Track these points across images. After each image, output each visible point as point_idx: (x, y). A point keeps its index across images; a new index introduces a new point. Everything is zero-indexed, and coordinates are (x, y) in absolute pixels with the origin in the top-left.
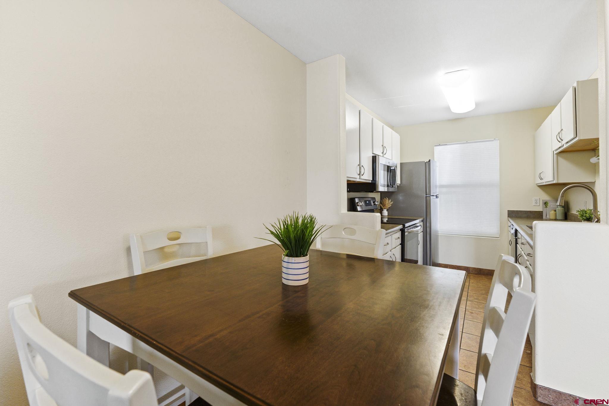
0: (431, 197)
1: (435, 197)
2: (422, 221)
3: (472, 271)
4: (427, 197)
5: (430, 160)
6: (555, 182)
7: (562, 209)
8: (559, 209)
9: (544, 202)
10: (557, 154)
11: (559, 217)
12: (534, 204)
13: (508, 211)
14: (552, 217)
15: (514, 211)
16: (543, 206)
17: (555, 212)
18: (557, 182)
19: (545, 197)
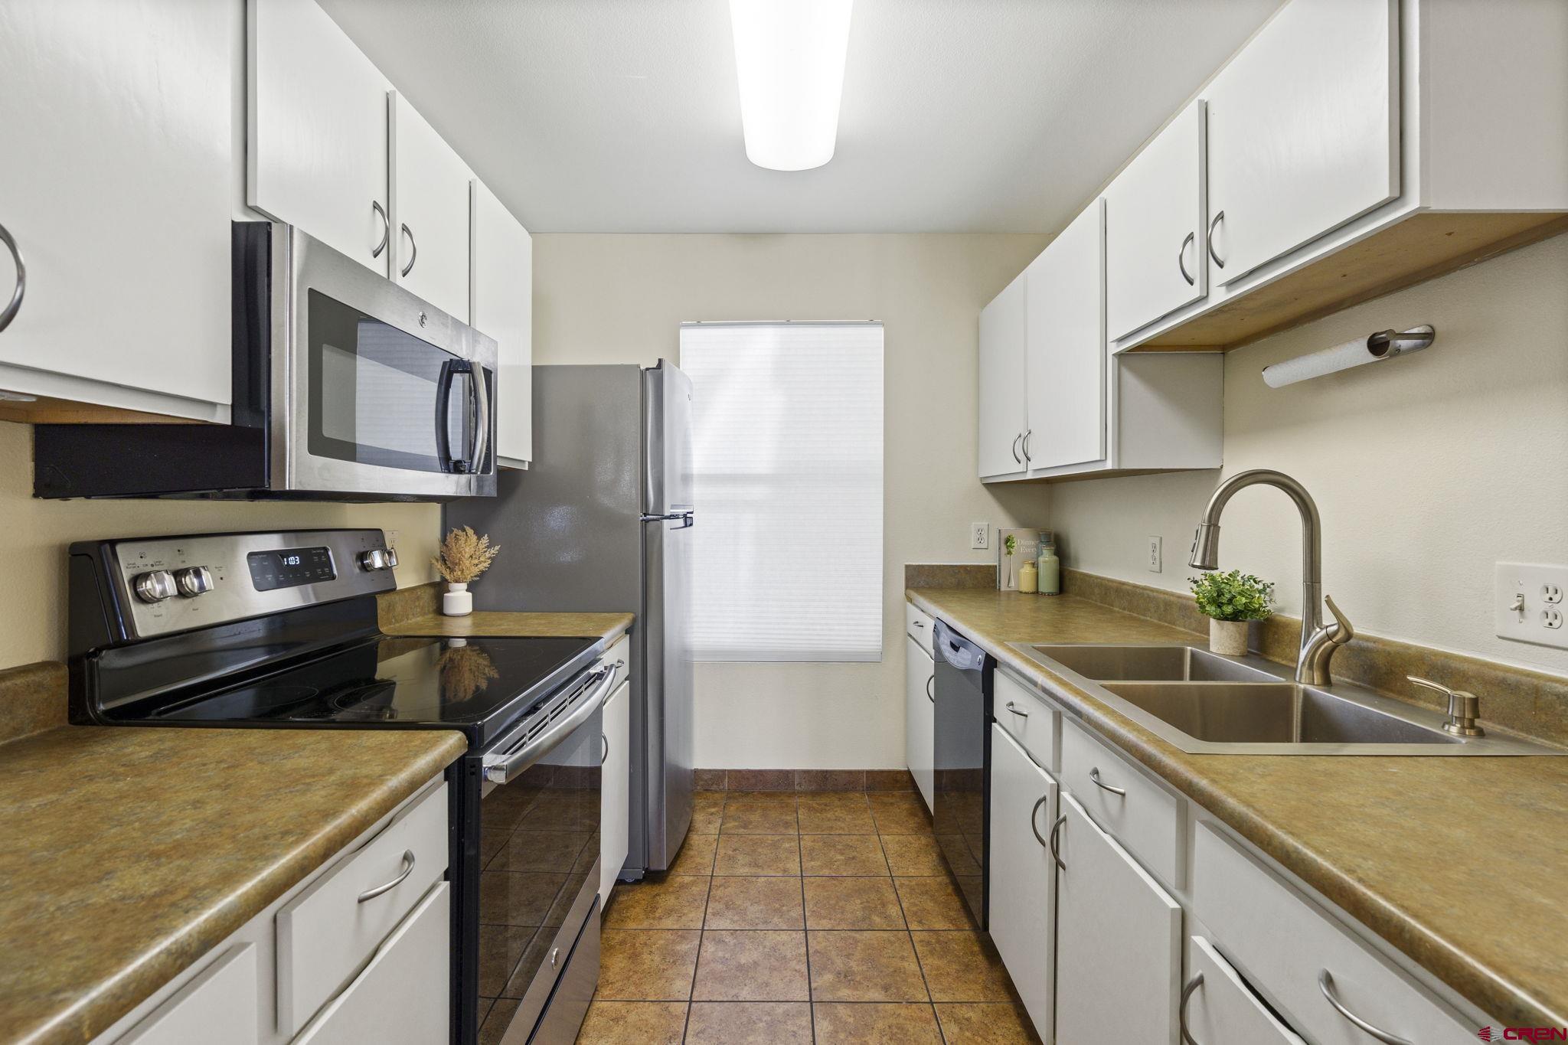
0: (666, 522)
1: (680, 522)
2: (629, 631)
3: (800, 784)
4: (647, 521)
5: (660, 361)
6: (1109, 465)
7: (1055, 558)
8: (1047, 559)
9: (1004, 536)
10: (1120, 356)
11: (1047, 585)
12: (974, 544)
13: (907, 567)
14: (1027, 585)
15: (922, 566)
16: (1000, 549)
17: (1034, 570)
18: (1116, 468)
19: (1001, 521)
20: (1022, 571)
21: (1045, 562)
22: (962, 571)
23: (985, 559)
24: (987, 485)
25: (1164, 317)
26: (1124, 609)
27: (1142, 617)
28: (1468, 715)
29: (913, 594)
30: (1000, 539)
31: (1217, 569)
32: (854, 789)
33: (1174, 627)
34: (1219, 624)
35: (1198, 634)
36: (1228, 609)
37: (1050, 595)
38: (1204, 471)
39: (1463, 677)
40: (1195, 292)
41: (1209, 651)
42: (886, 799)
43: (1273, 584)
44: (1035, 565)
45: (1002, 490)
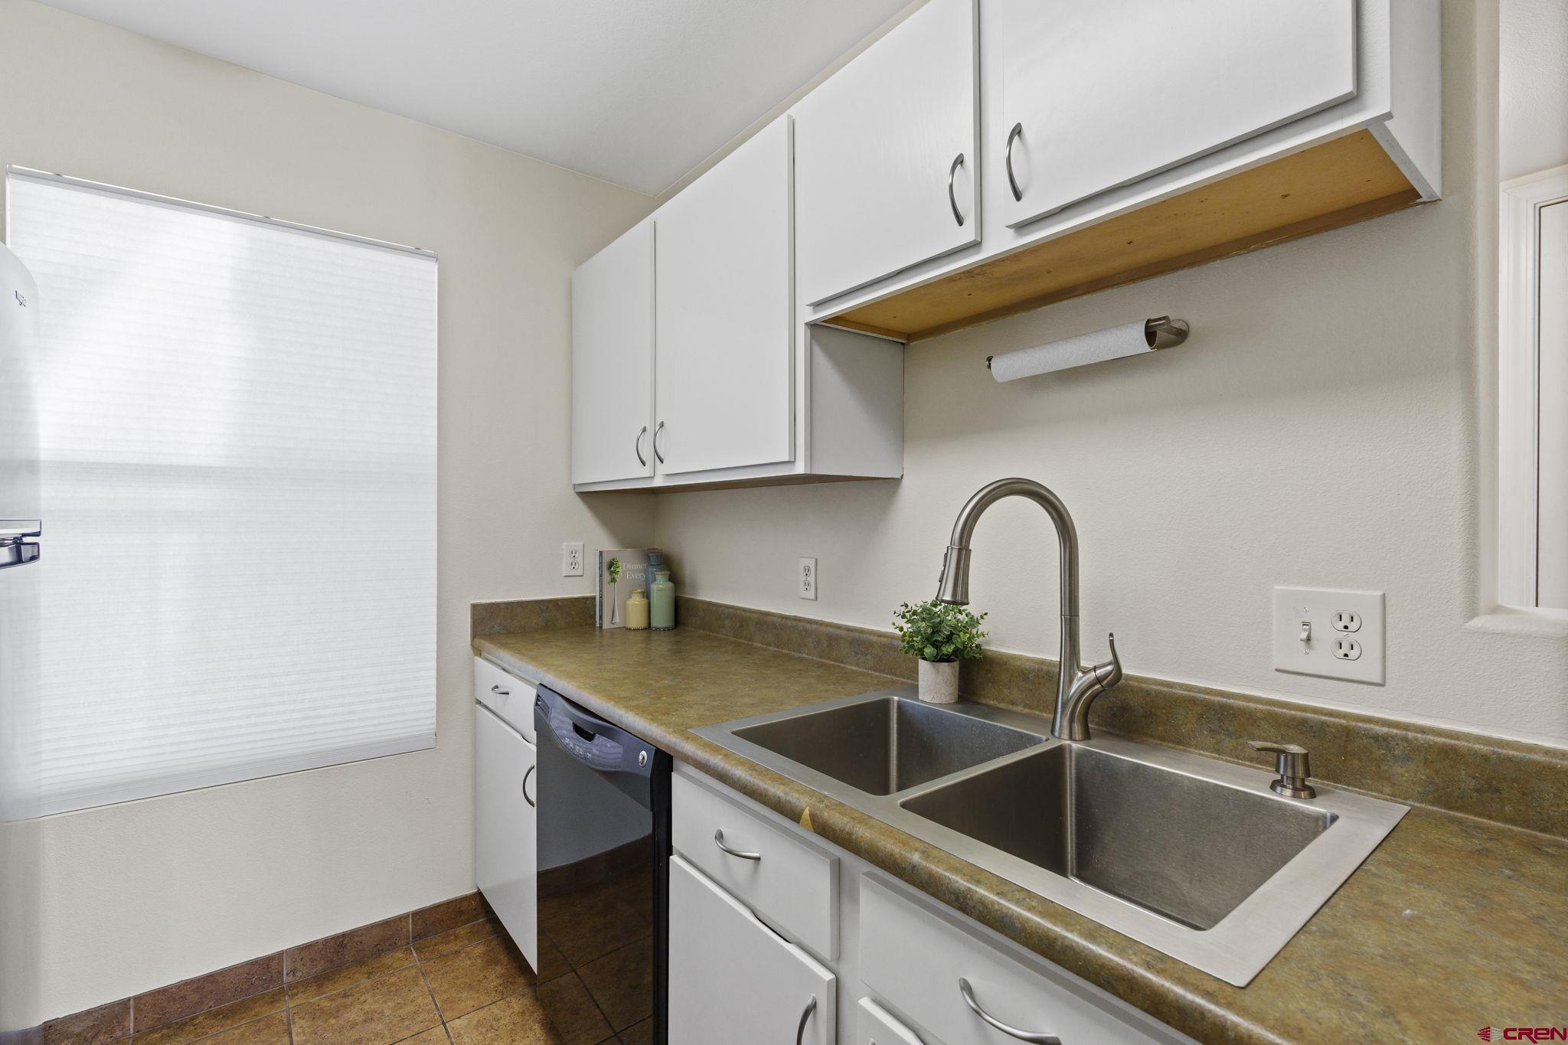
3: (293, 973)
7: (670, 585)
8: (661, 586)
9: (606, 559)
10: (813, 326)
11: (662, 618)
12: (566, 569)
13: (475, 607)
14: (636, 620)
15: (497, 605)
16: (601, 576)
17: (645, 601)
18: (809, 472)
19: (603, 541)
20: (631, 602)
21: (660, 590)
22: (551, 607)
23: (582, 588)
24: (582, 495)
25: (900, 273)
26: (769, 645)
27: (797, 655)
28: (1300, 773)
29: (486, 645)
30: (601, 563)
31: (968, 604)
32: (394, 947)
33: (842, 665)
34: (934, 667)
35: (877, 674)
36: (948, 649)
37: (666, 629)
38: (876, 482)
39: (1248, 719)
40: (967, 234)
41: (918, 700)
42: (445, 948)
43: (986, 614)
44: (647, 595)
45: (599, 500)
